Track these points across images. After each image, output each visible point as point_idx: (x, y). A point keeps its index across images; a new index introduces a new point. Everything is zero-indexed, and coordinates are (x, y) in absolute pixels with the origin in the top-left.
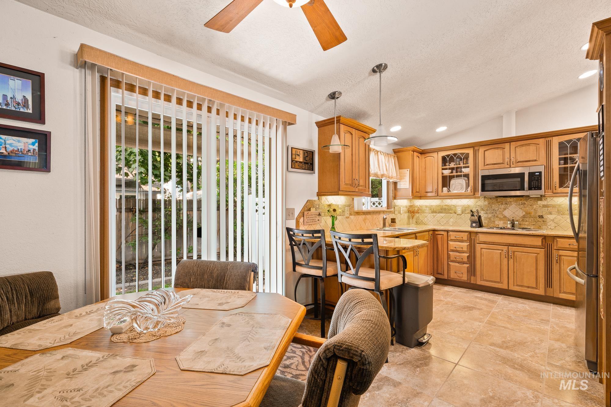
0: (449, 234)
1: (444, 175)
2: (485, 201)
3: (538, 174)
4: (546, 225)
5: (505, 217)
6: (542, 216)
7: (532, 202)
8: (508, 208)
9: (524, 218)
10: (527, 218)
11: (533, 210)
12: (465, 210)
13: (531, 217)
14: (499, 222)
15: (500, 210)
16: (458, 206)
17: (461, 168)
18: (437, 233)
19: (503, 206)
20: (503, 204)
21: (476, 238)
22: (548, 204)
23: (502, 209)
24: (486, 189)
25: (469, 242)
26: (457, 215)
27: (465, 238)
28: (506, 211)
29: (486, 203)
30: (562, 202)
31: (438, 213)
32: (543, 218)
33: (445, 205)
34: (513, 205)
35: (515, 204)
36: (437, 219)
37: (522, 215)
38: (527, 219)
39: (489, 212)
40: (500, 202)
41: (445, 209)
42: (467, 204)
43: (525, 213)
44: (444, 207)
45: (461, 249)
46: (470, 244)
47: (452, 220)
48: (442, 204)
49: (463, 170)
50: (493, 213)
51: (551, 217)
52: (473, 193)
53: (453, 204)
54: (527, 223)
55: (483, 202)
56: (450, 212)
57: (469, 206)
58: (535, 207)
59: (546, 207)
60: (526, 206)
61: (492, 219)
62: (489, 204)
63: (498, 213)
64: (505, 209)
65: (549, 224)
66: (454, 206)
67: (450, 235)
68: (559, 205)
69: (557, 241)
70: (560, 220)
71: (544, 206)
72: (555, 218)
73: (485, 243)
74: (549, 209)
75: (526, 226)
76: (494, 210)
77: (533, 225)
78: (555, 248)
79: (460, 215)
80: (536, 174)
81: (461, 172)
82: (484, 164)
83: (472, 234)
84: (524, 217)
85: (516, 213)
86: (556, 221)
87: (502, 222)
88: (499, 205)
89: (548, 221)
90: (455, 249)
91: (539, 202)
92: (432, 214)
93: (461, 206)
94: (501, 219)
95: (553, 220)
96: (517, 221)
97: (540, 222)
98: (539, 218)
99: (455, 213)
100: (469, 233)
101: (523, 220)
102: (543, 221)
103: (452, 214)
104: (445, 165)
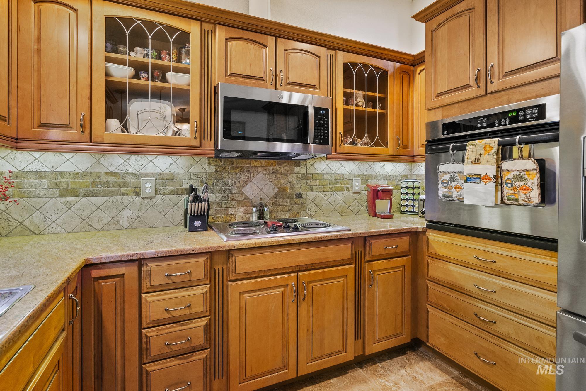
0: (144, 269)
1: (111, 79)
2: (208, 164)
3: (324, 112)
4: (305, 209)
5: (246, 198)
6: (300, 194)
7: (288, 169)
8: (251, 181)
9: (276, 199)
10: (280, 198)
11: (289, 183)
12: (164, 185)
13: (285, 197)
14: (236, 209)
15: (237, 183)
16: (146, 175)
17: (165, 70)
18: (95, 273)
19: (242, 177)
20: (242, 172)
21: (225, 267)
22: (308, 173)
23: (241, 184)
24: (233, 134)
25: (208, 282)
26: (143, 198)
27: (199, 273)
28: (248, 186)
29: (212, 169)
30: (324, 170)
31: (85, 196)
32: (301, 197)
33: (107, 173)
34: (260, 175)
35: (263, 171)
36: (79, 213)
37: (273, 194)
38: (281, 201)
39: (216, 188)
40: (237, 167)
41: (107, 185)
42: (167, 171)
43: (277, 190)
44: (103, 178)
45: (187, 312)
46: (210, 288)
47: (127, 213)
48: (98, 169)
49: (170, 75)
50: (224, 191)
51: (311, 195)
52: (198, 139)
53: (132, 170)
54: (280, 208)
55: (205, 166)
56: (123, 190)
57: (172, 176)
58: (291, 177)
59: (305, 179)
60: (279, 176)
61: (223, 206)
62: (217, 171)
63: (234, 191)
64: (246, 183)
65: (308, 207)
66: (133, 174)
67: (149, 273)
68: (321, 175)
69: (371, 244)
70: (321, 200)
71: (304, 177)
72: (316, 197)
73: (249, 276)
74: (309, 181)
75: (278, 214)
76: (226, 184)
77: (289, 210)
78: (367, 259)
79: (151, 198)
80: (321, 112)
81: (164, 79)
82: (226, 72)
83: (215, 257)
84: (276, 196)
85: (265, 190)
86: (317, 200)
87: (241, 210)
88: (236, 174)
89: (308, 203)
90: (166, 315)
91: (297, 169)
92: (63, 200)
93: (153, 174)
94: (239, 204)
95: (313, 201)
96: (266, 206)
97: (298, 204)
98: (297, 197)
99: (138, 194)
100: (208, 256)
101: (274, 204)
102: (302, 203)
103: (129, 198)
104: (115, 51)
